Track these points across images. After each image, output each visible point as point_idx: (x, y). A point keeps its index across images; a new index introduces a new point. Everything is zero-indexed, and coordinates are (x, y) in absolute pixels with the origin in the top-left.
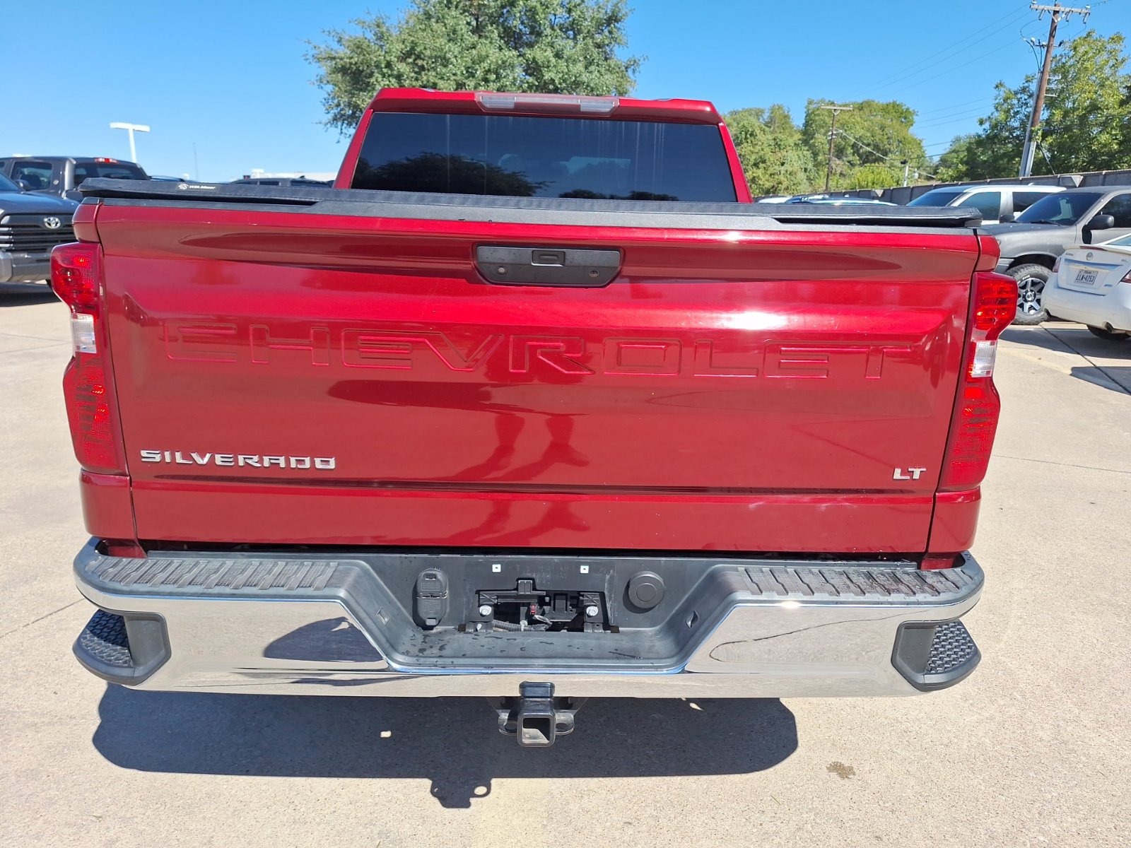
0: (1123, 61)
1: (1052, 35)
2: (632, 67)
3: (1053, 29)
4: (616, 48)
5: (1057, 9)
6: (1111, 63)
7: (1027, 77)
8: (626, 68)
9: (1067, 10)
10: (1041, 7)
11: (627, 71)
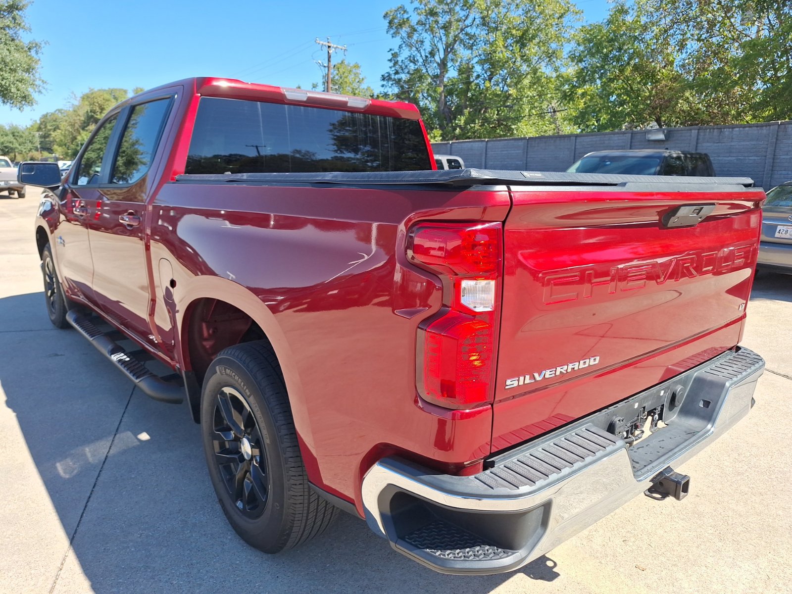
0: (363, 79)
1: (329, 61)
2: (35, 49)
3: (329, 57)
4: (21, 32)
5: (329, 45)
6: (357, 80)
7: (313, 84)
8: (29, 49)
9: (335, 46)
10: (322, 42)
11: (30, 52)
